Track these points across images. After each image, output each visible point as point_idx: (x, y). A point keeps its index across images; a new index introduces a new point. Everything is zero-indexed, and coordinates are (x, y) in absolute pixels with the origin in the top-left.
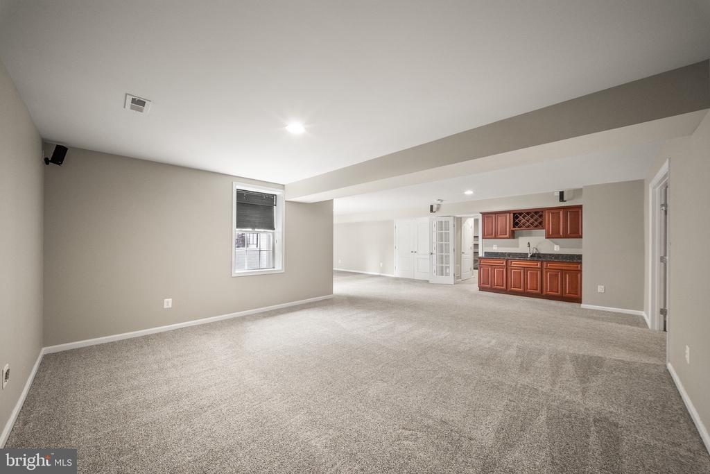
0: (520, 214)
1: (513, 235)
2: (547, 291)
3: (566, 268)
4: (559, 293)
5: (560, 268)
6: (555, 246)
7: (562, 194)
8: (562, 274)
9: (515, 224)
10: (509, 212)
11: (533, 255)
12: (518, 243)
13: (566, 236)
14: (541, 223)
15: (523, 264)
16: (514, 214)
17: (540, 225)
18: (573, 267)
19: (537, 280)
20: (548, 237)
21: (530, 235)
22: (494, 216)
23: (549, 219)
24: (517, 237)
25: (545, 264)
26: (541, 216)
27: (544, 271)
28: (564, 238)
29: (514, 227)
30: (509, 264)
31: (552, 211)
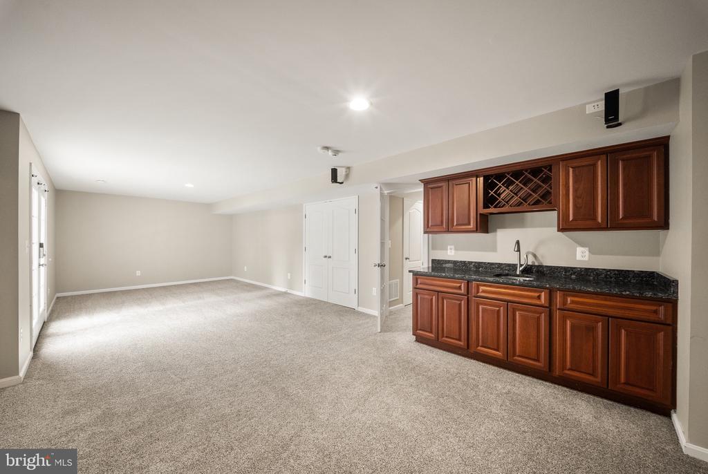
0: (500, 177)
1: (484, 225)
2: (564, 368)
3: (619, 313)
4: (599, 379)
5: (600, 310)
6: (579, 250)
7: (612, 100)
8: (606, 329)
9: (489, 201)
10: (475, 174)
11: (528, 270)
12: (495, 242)
13: (612, 224)
14: (546, 196)
15: (505, 292)
16: (486, 178)
17: (544, 201)
18: (641, 310)
19: (538, 337)
20: (564, 227)
21: (521, 224)
22: (444, 184)
23: (566, 184)
24: (495, 231)
25: (558, 297)
26: (547, 180)
27: (557, 314)
28: (606, 228)
29: (486, 206)
30: (474, 291)
31: (577, 163)
